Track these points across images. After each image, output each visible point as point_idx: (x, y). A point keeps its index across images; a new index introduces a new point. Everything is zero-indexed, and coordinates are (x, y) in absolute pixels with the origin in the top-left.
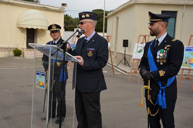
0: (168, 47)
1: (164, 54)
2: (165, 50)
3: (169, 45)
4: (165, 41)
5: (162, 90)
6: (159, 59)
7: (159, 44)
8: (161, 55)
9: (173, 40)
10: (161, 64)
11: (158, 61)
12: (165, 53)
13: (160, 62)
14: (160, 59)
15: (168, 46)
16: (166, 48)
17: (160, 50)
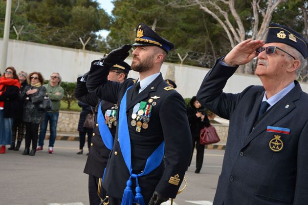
0: (154, 100)
1: (146, 111)
2: (148, 103)
3: (157, 96)
4: (152, 88)
5: (133, 179)
6: (135, 119)
7: (140, 91)
8: (141, 113)
9: (165, 89)
10: (138, 129)
11: (133, 123)
12: (148, 111)
13: (136, 126)
14: (137, 121)
15: (155, 97)
16: (150, 101)
17: (140, 102)
